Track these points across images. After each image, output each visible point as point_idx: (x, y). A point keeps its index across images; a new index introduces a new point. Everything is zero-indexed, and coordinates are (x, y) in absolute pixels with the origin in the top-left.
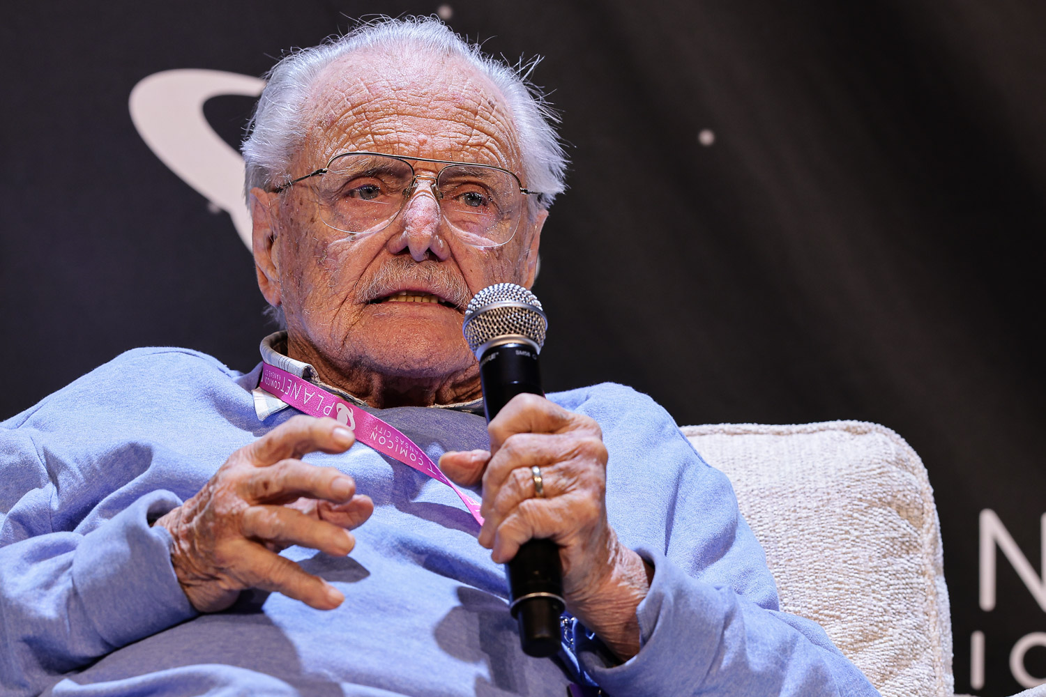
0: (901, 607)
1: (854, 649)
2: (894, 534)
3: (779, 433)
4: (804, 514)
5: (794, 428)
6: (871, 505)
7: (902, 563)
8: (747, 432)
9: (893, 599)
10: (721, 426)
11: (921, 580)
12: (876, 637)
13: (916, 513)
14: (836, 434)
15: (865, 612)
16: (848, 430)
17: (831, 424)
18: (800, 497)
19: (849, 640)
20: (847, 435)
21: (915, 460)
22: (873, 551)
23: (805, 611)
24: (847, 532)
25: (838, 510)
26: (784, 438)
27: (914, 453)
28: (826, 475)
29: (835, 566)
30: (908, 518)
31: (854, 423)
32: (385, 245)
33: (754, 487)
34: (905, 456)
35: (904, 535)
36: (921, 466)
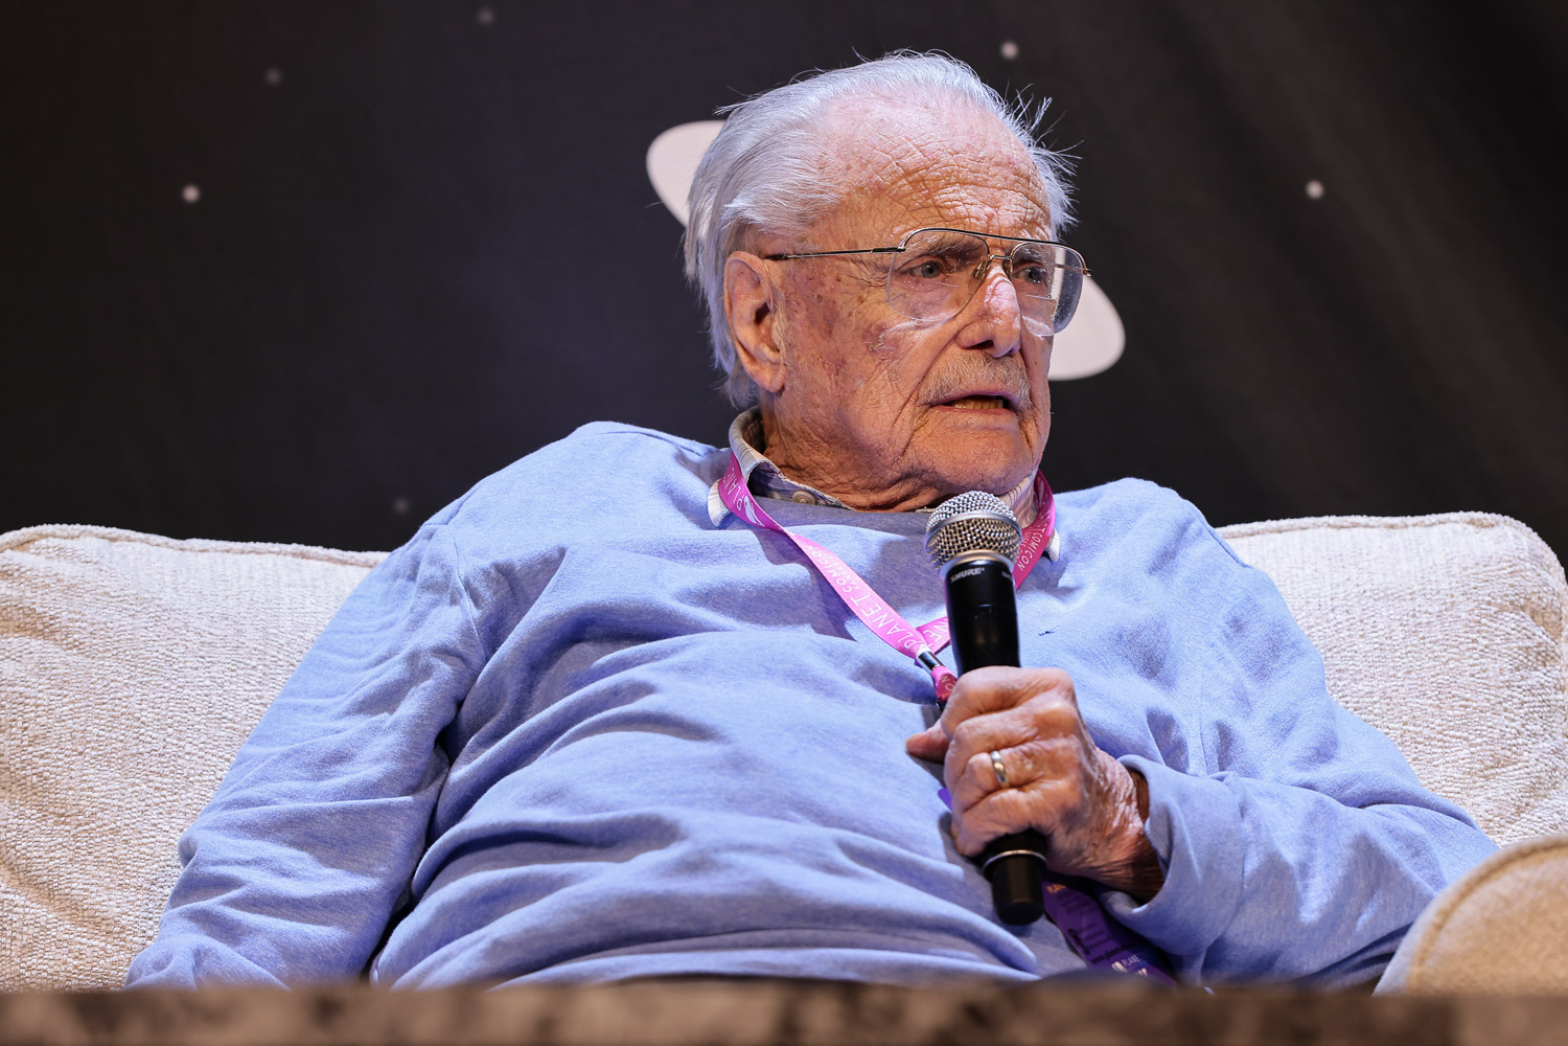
0: (1537, 728)
1: (1485, 777)
2: (1528, 643)
3: (1392, 527)
4: (1424, 619)
5: (1410, 520)
6: (1502, 609)
7: (1537, 677)
8: (1355, 525)
9: (1528, 717)
10: (1326, 519)
11: (1560, 697)
12: (1508, 762)
13: (1554, 618)
14: (1458, 527)
15: (1496, 734)
16: (1472, 522)
17: (1453, 516)
18: (1419, 600)
19: (1478, 766)
20: (1471, 528)
21: (1551, 557)
22: (1505, 663)
23: (1426, 732)
24: (1474, 641)
25: (1463, 616)
26: (1398, 531)
27: (1549, 549)
28: (1449, 574)
29: (1461, 680)
30: (1545, 624)
31: (1479, 515)
32: (955, 337)
33: (1367, 587)
34: (1540, 552)
35: (1540, 645)
36: (1557, 564)
